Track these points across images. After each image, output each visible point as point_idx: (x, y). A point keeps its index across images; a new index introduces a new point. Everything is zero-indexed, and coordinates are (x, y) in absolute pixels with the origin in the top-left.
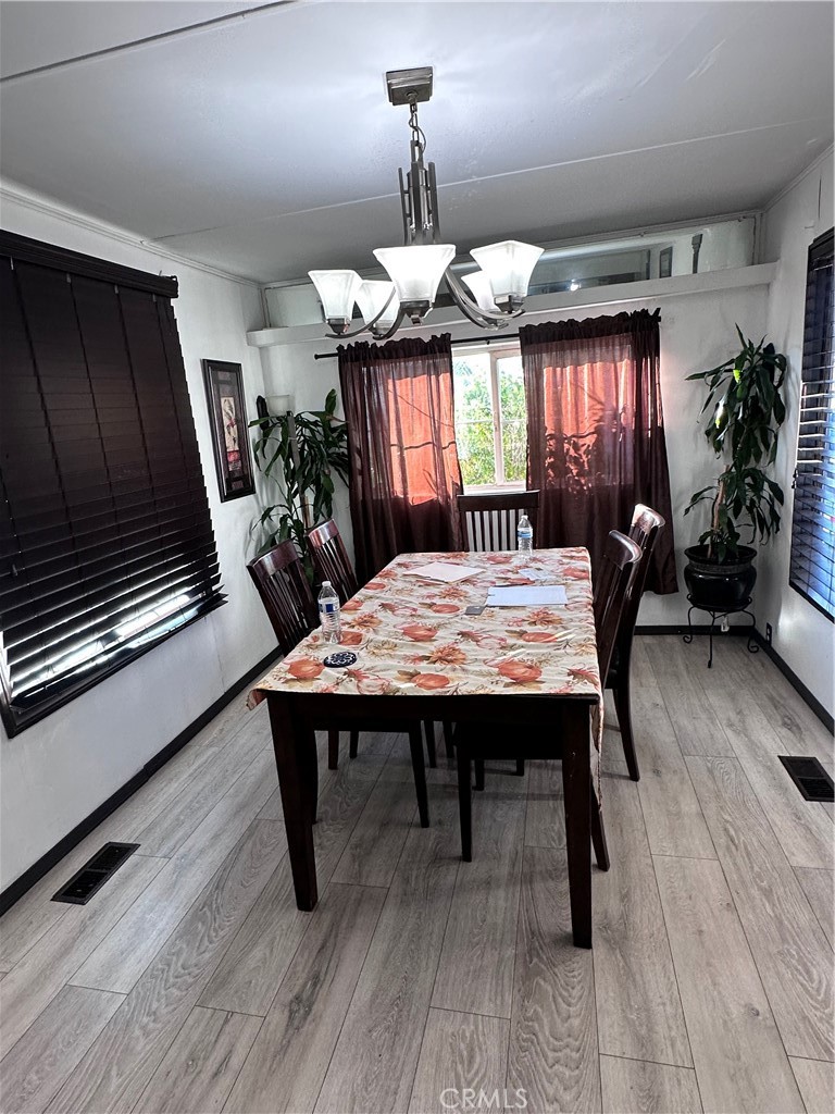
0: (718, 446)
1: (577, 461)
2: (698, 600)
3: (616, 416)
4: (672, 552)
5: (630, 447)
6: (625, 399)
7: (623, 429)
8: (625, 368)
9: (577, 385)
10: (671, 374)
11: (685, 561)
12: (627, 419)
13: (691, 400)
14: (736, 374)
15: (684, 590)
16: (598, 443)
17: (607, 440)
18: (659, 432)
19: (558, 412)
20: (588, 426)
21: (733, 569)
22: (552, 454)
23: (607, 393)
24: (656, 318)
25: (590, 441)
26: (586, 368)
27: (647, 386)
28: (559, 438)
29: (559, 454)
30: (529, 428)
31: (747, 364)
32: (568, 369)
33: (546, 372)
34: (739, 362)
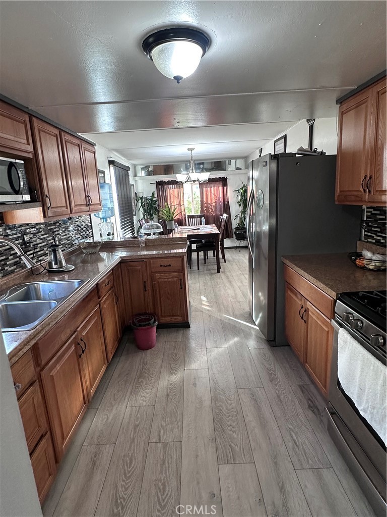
0: (240, 205)
1: (211, 209)
2: (237, 239)
3: (219, 199)
4: (232, 229)
5: (222, 205)
6: (221, 195)
7: (221, 202)
8: (221, 188)
9: (211, 192)
10: (230, 190)
11: (234, 230)
12: (222, 200)
13: (235, 196)
14: (242, 191)
15: (235, 237)
16: (216, 205)
17: (218, 204)
18: (228, 202)
19: (207, 198)
20: (213, 201)
21: (243, 231)
22: (206, 207)
23: (217, 193)
24: (227, 178)
25: (214, 204)
26: (213, 188)
27: (225, 193)
28: (207, 203)
29: (207, 207)
30: (201, 201)
31: (244, 189)
32: (209, 188)
33: (204, 189)
34: (242, 188)
